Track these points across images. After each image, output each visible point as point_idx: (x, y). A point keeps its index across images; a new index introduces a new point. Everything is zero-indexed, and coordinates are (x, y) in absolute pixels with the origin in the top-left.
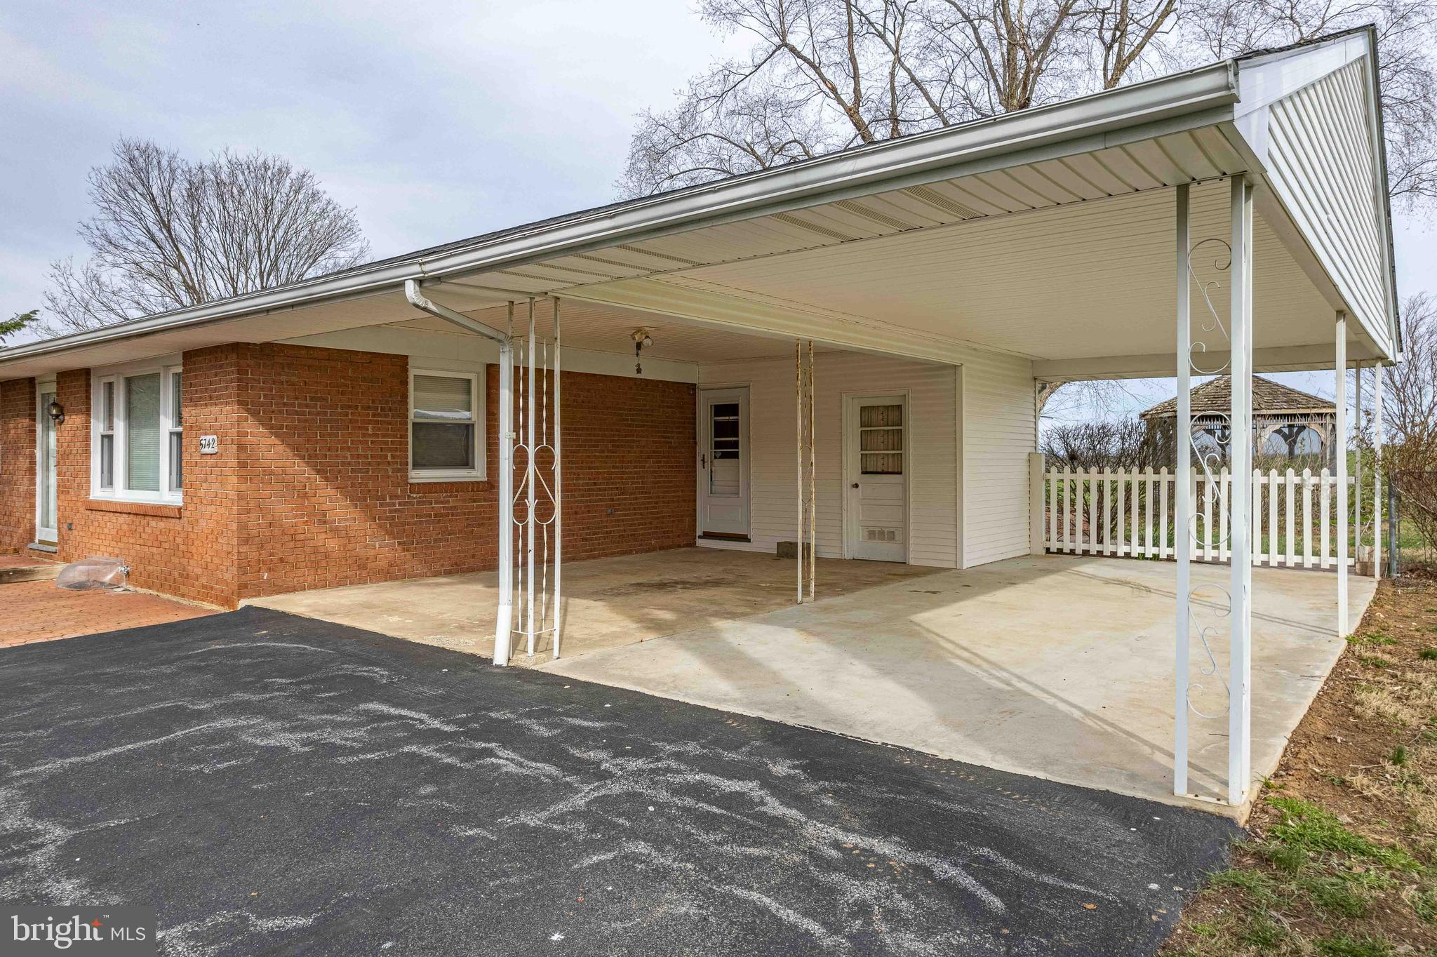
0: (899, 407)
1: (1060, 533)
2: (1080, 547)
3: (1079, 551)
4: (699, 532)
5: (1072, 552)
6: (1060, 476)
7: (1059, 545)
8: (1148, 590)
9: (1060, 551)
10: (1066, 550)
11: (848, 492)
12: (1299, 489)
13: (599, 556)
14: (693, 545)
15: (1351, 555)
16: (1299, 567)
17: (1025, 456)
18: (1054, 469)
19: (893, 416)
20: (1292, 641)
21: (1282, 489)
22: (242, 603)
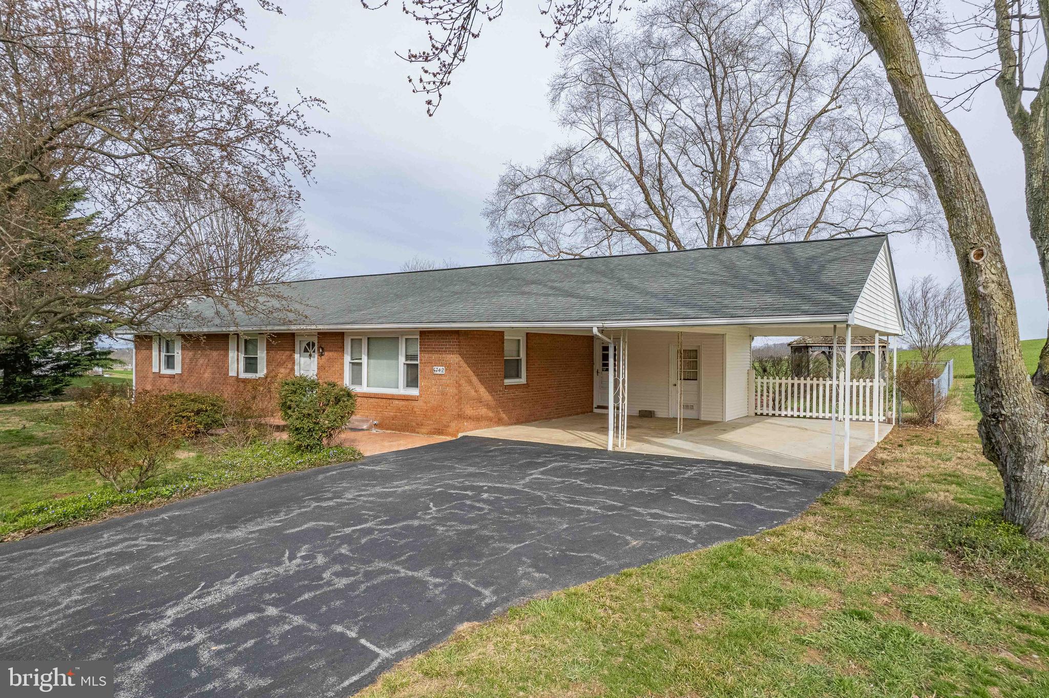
0: (696, 351)
1: (762, 406)
2: (771, 412)
3: (770, 414)
4: (595, 406)
5: (767, 415)
6: (762, 380)
7: (761, 412)
8: (806, 429)
9: (762, 414)
10: (765, 414)
11: (672, 388)
12: (865, 387)
13: (561, 417)
14: (592, 411)
15: (884, 415)
16: (864, 420)
17: (746, 372)
18: (759, 377)
19: (692, 354)
20: (860, 443)
21: (858, 387)
22: (460, 435)
